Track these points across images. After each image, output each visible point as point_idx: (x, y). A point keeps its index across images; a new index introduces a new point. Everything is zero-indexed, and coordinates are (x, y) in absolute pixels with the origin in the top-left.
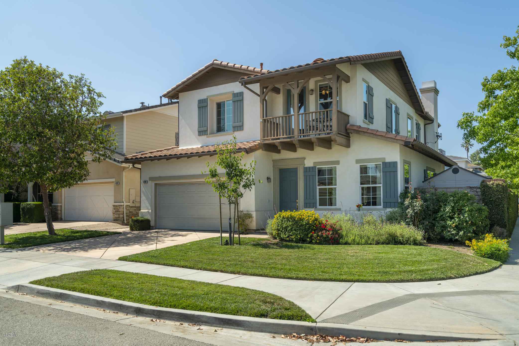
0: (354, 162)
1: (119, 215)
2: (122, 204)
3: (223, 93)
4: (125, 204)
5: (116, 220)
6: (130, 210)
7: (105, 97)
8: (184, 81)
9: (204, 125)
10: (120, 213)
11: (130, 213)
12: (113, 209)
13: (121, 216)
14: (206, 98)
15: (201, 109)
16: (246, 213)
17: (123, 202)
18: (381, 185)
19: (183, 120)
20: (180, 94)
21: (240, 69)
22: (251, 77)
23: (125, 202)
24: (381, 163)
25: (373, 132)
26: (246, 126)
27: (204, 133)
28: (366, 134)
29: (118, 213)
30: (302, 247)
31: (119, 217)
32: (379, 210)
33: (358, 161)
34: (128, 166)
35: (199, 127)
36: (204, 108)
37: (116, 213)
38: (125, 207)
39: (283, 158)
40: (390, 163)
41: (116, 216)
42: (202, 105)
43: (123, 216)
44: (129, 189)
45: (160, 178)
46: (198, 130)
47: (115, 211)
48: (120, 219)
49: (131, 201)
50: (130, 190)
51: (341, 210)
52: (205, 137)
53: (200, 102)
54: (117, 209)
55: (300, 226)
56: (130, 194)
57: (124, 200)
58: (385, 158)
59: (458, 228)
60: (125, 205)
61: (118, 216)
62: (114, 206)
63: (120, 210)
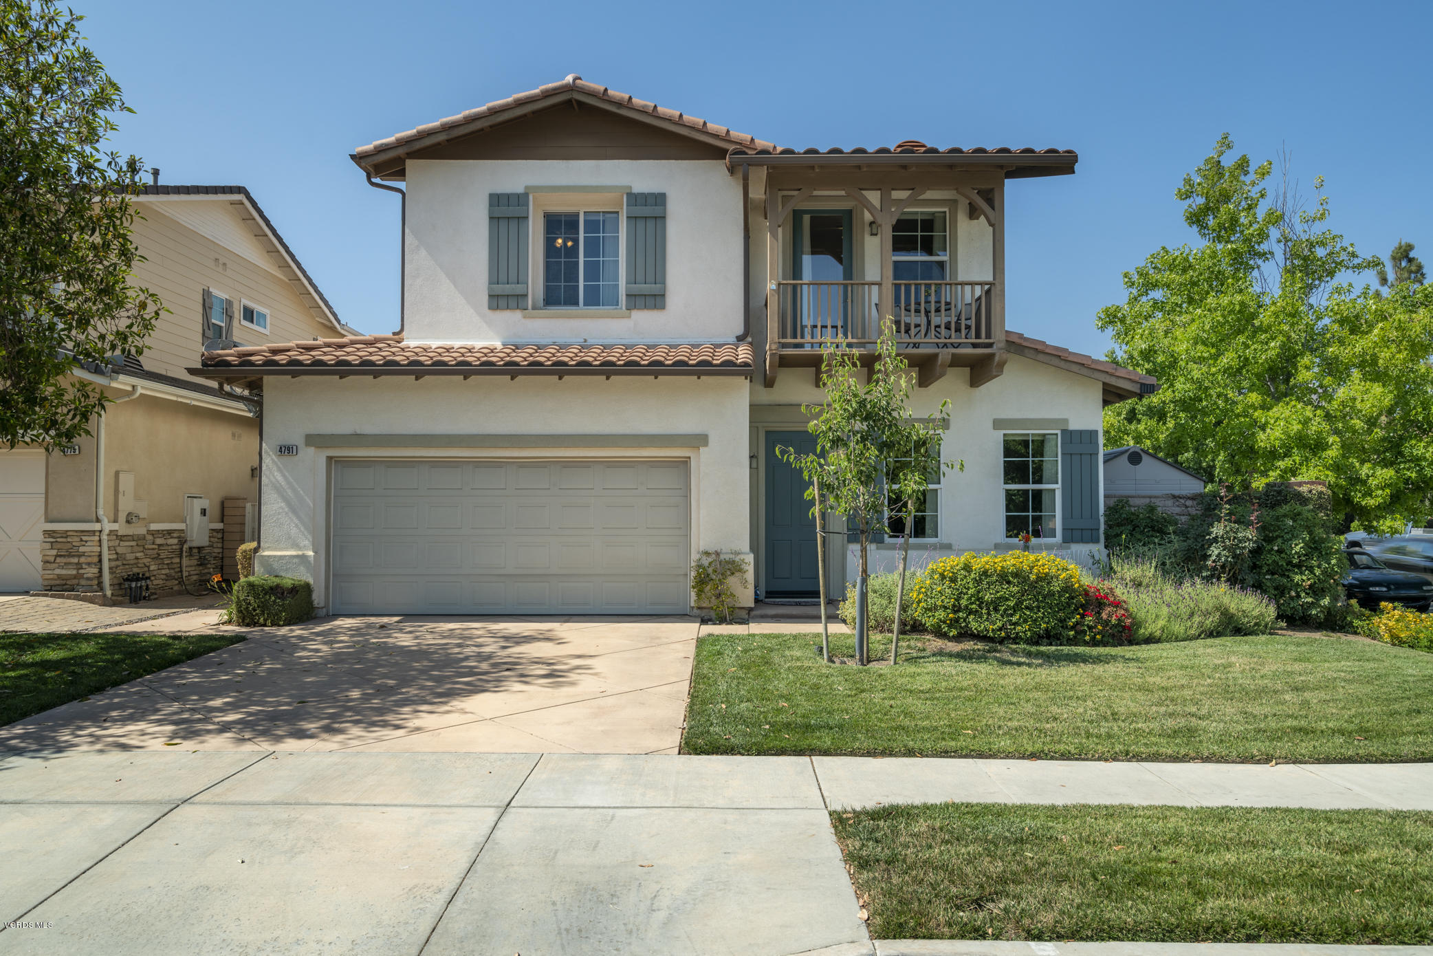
0: (990, 424)
1: (79, 566)
2: (97, 527)
3: (591, 187)
4: (108, 526)
5: (60, 588)
6: (119, 550)
7: (130, 110)
8: (454, 122)
9: (513, 277)
10: (82, 560)
11: (117, 559)
12: (48, 546)
13: (91, 571)
14: (520, 190)
15: (503, 224)
16: (727, 557)
17: (98, 520)
18: (1058, 487)
19: (423, 253)
20: (410, 164)
21: (676, 123)
22: (746, 154)
23: (105, 520)
24: (1059, 432)
25: (1060, 354)
26: (673, 299)
27: (513, 302)
28: (1041, 357)
29: (75, 560)
30: (1114, 658)
31: (79, 576)
32: (1049, 548)
33: (998, 424)
34: (129, 388)
35: (494, 279)
36: (513, 224)
37: (58, 560)
38: (105, 537)
39: (781, 403)
40: (1081, 432)
41: (64, 572)
42: (503, 211)
43: (96, 571)
44: (117, 474)
45: (357, 439)
46: (490, 289)
47: (54, 552)
48: (83, 582)
49: (122, 517)
50: (121, 476)
51: (953, 548)
52: (517, 315)
53: (496, 200)
54: (69, 546)
55: (1044, 597)
56: (121, 489)
57: (101, 512)
58: (1066, 421)
59: (1316, 590)
60: (106, 531)
61: (74, 572)
62: (48, 533)
63: (82, 549)
